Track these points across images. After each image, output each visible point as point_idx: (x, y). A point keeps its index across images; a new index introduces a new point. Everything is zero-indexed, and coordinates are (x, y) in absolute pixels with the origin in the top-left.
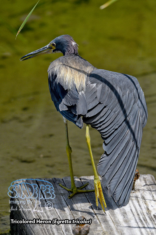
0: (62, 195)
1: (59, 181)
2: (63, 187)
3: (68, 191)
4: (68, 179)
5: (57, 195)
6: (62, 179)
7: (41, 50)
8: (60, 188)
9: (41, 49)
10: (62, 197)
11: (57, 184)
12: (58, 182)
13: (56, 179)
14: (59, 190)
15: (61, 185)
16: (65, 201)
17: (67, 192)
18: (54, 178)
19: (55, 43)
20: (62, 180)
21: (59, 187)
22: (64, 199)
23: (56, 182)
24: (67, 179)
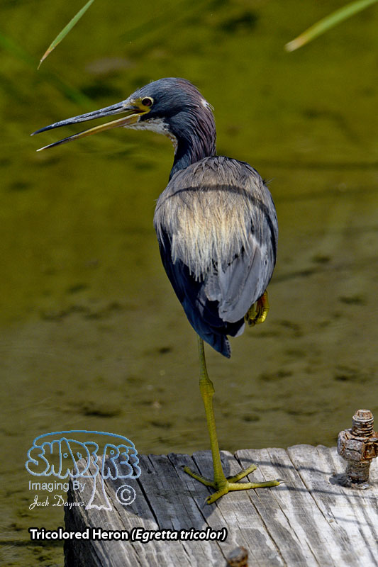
0: (192, 494)
1: (185, 461)
2: (193, 475)
3: (207, 486)
4: (207, 457)
5: (179, 496)
6: (192, 457)
7: (101, 114)
8: (188, 478)
9: (100, 111)
10: (191, 499)
11: (180, 468)
12: (180, 464)
13: (178, 456)
14: (184, 484)
15: (188, 471)
16: (200, 510)
17: (205, 488)
18: (173, 454)
19: (151, 96)
20: (190, 459)
21: (183, 477)
22: (196, 504)
23: (176, 464)
24: (204, 457)
